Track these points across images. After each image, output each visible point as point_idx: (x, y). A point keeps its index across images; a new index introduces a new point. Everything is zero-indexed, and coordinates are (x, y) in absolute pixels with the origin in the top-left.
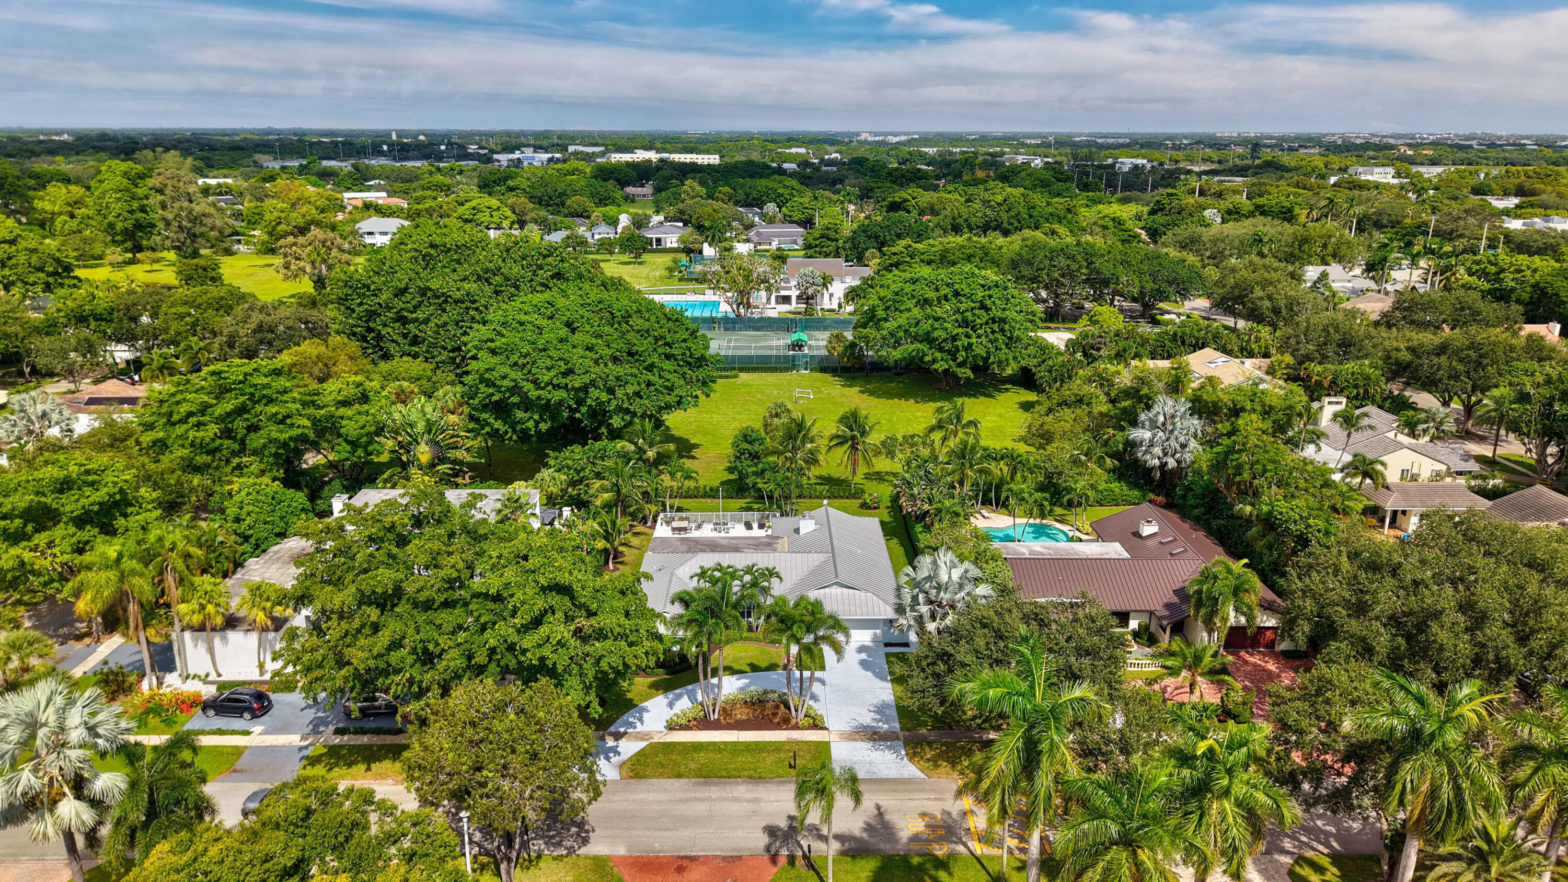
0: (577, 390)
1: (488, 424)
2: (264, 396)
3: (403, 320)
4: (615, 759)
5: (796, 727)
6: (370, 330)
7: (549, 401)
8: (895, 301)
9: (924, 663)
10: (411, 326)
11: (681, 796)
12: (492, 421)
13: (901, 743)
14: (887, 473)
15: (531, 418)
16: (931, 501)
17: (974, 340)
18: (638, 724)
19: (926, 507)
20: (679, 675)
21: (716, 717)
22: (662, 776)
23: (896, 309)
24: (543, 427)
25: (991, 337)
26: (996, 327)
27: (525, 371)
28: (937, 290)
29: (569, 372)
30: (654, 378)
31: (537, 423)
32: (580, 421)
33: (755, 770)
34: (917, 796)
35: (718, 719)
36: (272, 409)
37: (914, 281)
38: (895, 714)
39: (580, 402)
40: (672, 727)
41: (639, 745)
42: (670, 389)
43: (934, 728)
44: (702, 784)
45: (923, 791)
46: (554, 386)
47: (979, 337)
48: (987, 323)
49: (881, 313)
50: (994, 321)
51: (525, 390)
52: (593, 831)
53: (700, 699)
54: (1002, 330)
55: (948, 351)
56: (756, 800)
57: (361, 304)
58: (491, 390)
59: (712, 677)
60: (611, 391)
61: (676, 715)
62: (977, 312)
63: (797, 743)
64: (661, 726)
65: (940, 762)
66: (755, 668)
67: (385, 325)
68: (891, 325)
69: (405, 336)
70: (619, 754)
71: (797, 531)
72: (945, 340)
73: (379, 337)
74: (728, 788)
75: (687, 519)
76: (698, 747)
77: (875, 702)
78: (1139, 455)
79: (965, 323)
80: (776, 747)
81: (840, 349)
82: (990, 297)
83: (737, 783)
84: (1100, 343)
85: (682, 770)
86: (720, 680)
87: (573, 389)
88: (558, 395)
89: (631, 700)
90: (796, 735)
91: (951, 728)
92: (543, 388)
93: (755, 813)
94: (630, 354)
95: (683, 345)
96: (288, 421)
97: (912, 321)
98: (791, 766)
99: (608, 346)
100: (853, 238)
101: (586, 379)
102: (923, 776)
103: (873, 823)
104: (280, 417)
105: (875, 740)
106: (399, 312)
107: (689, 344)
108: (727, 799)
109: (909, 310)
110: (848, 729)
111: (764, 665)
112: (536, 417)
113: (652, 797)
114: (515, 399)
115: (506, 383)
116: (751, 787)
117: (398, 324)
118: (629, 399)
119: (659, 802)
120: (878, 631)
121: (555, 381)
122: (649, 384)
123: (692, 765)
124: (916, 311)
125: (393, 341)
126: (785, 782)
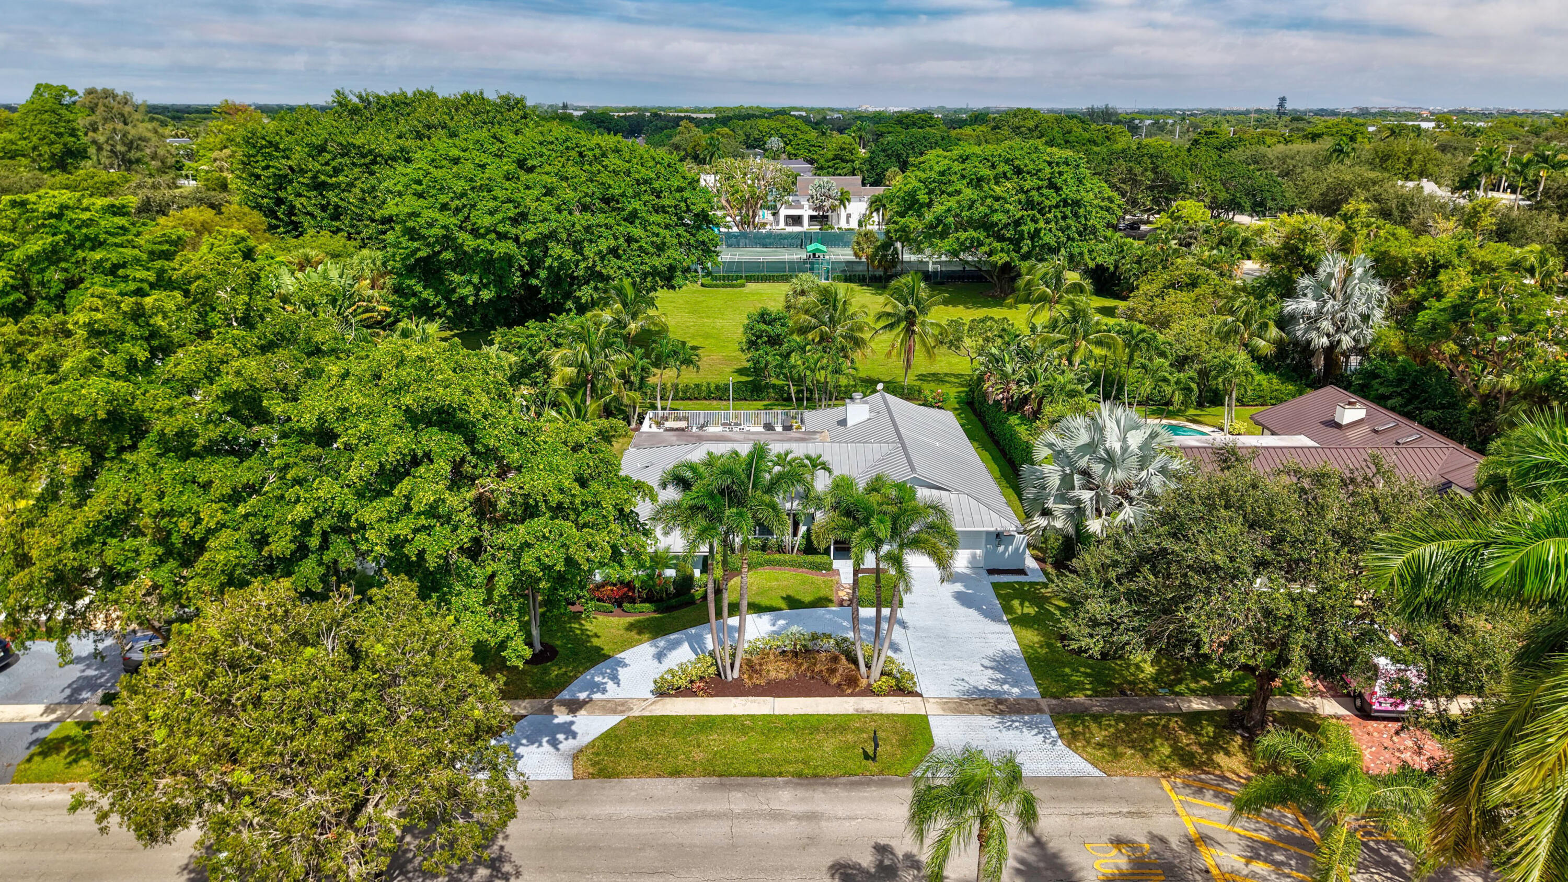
0: (532, 244)
1: (414, 294)
2: (87, 238)
3: (319, 187)
4: (567, 745)
5: (869, 692)
6: (280, 202)
7: (491, 253)
8: (941, 182)
9: (1112, 574)
10: (331, 195)
11: (680, 808)
12: (418, 288)
13: (1046, 717)
14: (946, 374)
15: (470, 282)
16: (1032, 380)
17: (1041, 224)
18: (610, 685)
19: (1026, 389)
20: (676, 614)
21: (736, 674)
22: (645, 773)
23: (943, 192)
24: (486, 295)
25: (1062, 223)
26: (1068, 211)
27: (461, 216)
28: (993, 166)
29: (521, 218)
30: (637, 231)
31: (477, 289)
32: (537, 289)
33: (805, 763)
34: (1095, 808)
35: (740, 679)
36: (98, 255)
37: (964, 159)
38: (1027, 672)
39: (535, 263)
40: (663, 691)
41: (609, 721)
42: (661, 248)
43: (1096, 693)
44: (713, 787)
45: (1104, 799)
46: (498, 234)
47: (1047, 222)
48: (1057, 206)
49: (923, 197)
50: (1066, 204)
51: (460, 241)
52: (518, 874)
53: (710, 646)
54: (1076, 215)
55: (1010, 240)
56: (812, 817)
57: (267, 167)
58: (416, 244)
59: (730, 615)
60: (577, 246)
61: (670, 671)
62: (1044, 191)
63: (872, 716)
64: (645, 690)
65: (1120, 749)
66: (793, 603)
67: (300, 195)
68: (938, 209)
69: (324, 208)
70: (574, 735)
71: (843, 422)
72: (1006, 226)
73: (291, 211)
74: (762, 795)
75: (686, 419)
76: (707, 723)
77: (990, 653)
78: (1299, 333)
79: (1030, 204)
80: (839, 725)
81: (870, 251)
82: (1060, 174)
83: (777, 786)
84: (1190, 237)
85: (681, 763)
86: (742, 622)
87: (526, 243)
88: (503, 248)
89: (598, 649)
90: (869, 704)
91: (1123, 693)
92: (483, 236)
93: (812, 841)
94: (606, 200)
95: (678, 195)
96: (121, 272)
97: (964, 204)
98: (866, 756)
99: (575, 190)
100: (872, 158)
101: (544, 228)
102: (1097, 773)
103: (1031, 858)
104: (108, 265)
105: (1001, 713)
106: (315, 177)
107: (686, 194)
108: (760, 815)
109: (958, 192)
110: (954, 695)
111: (807, 599)
112: (476, 280)
113: (628, 810)
114: (448, 255)
115: (437, 231)
116: (801, 793)
117: (315, 193)
118: (602, 258)
119: (640, 820)
120: (978, 552)
121: (500, 228)
122: (630, 240)
123: (698, 755)
124: (969, 193)
125: (308, 213)
126: (860, 784)
